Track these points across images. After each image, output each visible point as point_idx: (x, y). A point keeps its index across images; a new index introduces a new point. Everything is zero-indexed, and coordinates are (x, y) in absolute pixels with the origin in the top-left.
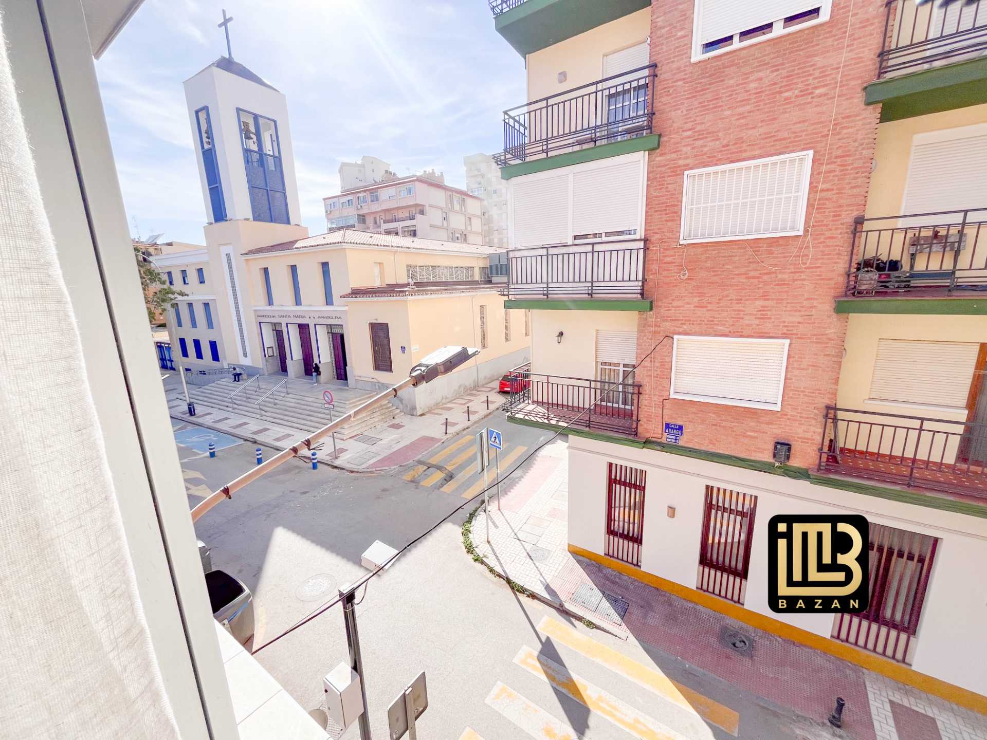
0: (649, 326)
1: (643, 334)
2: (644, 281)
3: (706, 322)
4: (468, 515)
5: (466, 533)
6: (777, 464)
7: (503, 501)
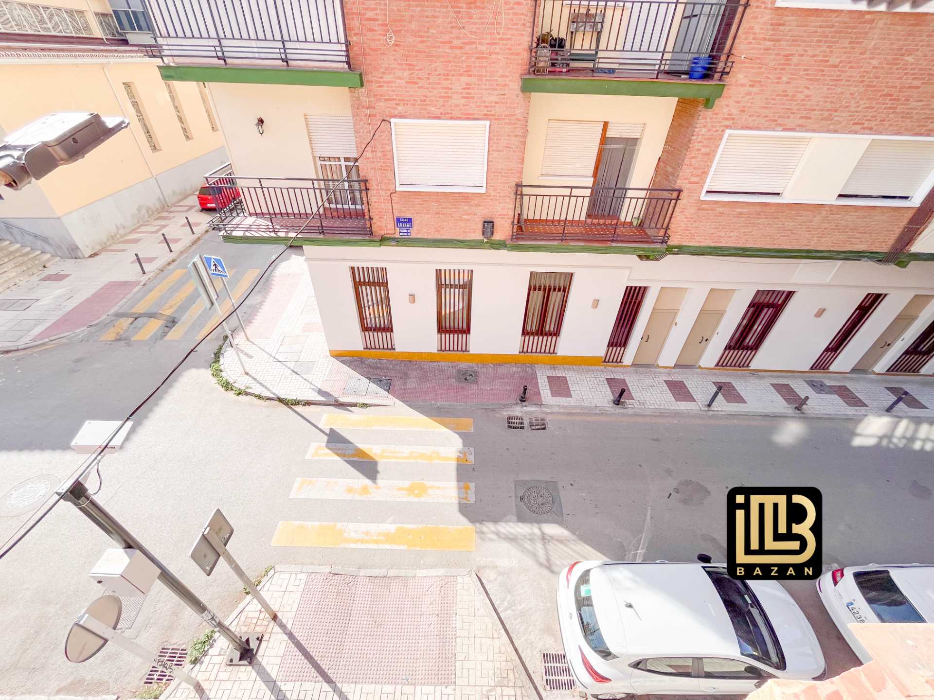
0: (363, 107)
1: (358, 118)
2: (348, 43)
3: (419, 102)
4: (213, 356)
5: (217, 373)
6: (485, 240)
7: (249, 330)
